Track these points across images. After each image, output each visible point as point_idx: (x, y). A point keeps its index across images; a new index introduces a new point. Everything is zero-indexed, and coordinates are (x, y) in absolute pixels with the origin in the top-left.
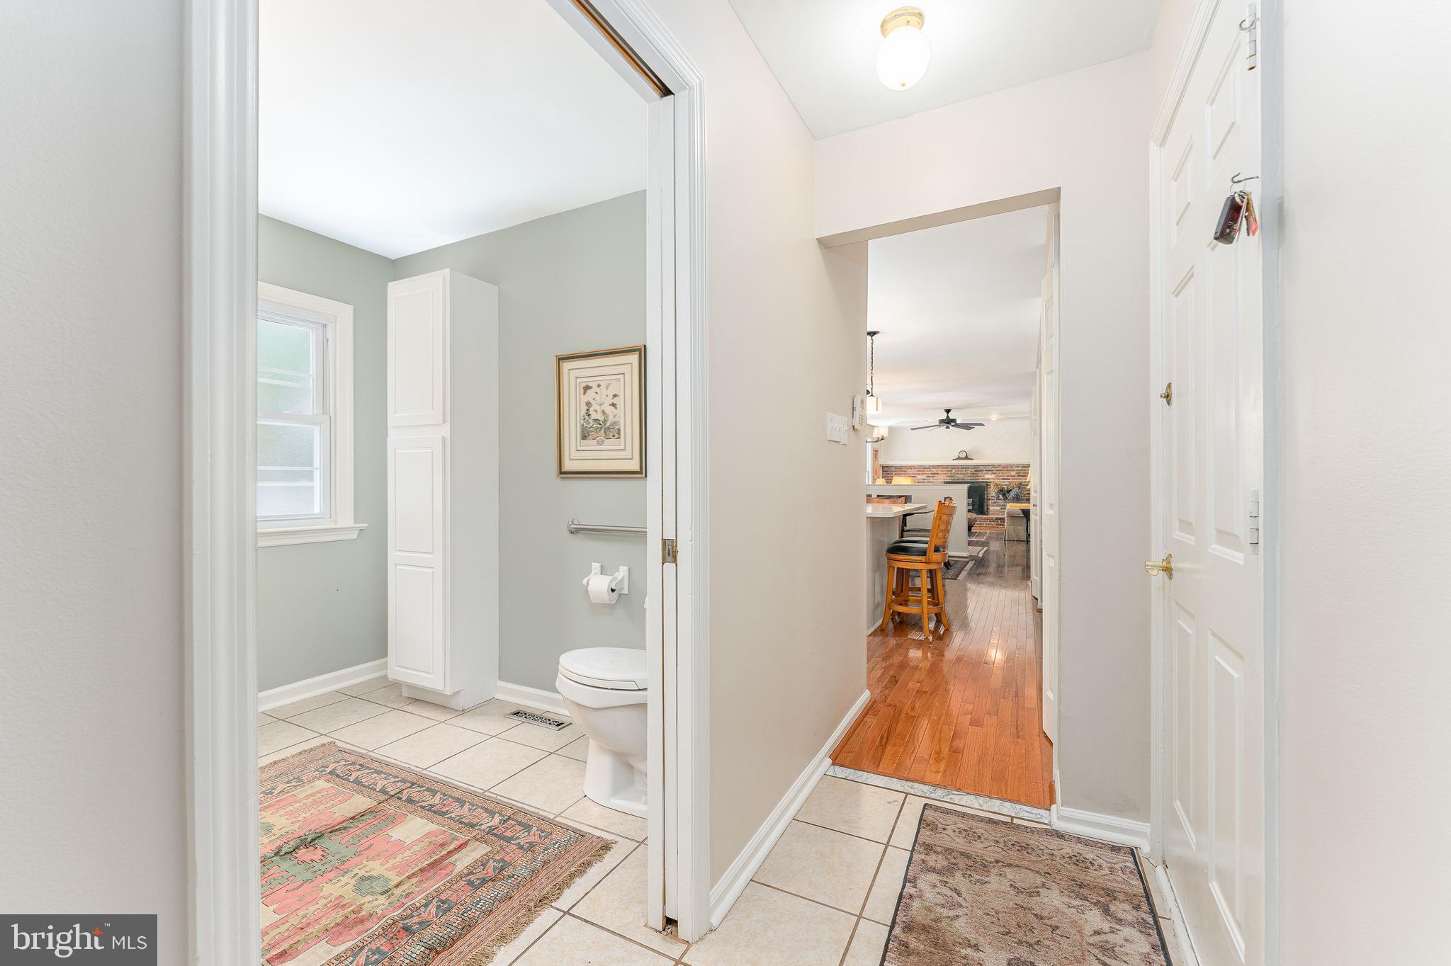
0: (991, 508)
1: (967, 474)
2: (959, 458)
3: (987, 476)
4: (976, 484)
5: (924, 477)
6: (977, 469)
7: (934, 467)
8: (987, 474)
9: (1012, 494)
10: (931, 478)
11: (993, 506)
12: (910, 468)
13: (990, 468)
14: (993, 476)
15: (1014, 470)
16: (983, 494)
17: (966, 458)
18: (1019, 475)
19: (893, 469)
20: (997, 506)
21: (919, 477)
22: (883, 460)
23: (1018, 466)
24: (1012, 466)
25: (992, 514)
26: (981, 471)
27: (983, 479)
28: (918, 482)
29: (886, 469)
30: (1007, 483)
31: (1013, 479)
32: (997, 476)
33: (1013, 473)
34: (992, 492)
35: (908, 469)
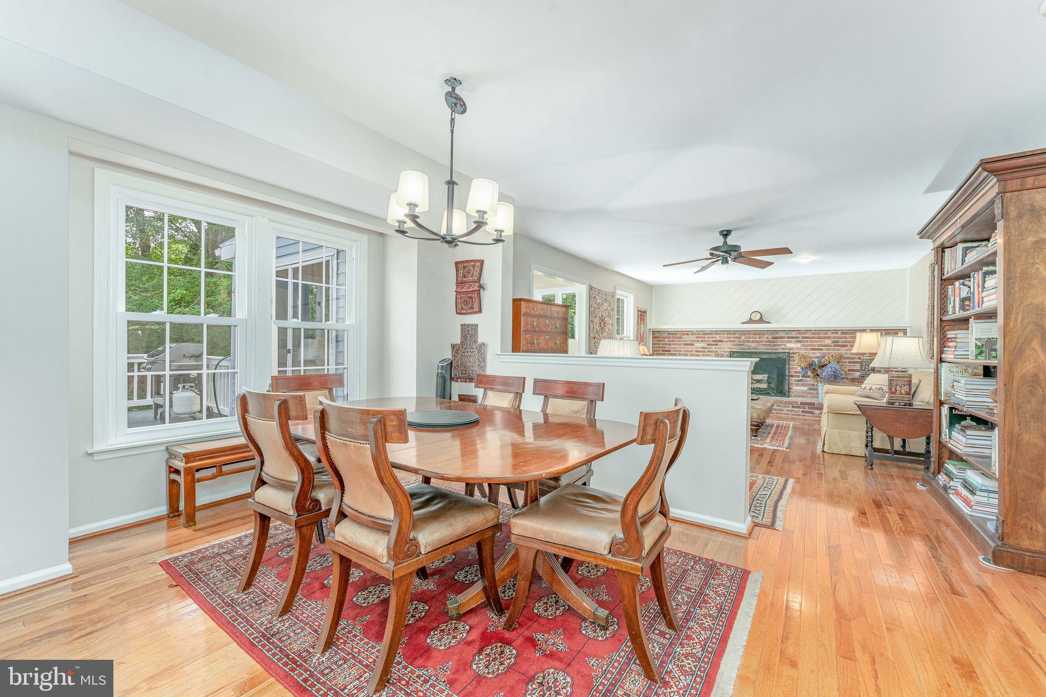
0: (795, 388)
1: (762, 341)
2: (751, 321)
3: (789, 345)
4: (773, 356)
5: (704, 345)
6: (776, 335)
7: (717, 332)
8: (790, 342)
9: (827, 371)
10: (714, 347)
11: (798, 385)
12: (687, 333)
13: (794, 334)
14: (799, 345)
15: (830, 338)
16: (784, 368)
17: (761, 321)
18: (836, 344)
19: (666, 335)
20: (803, 385)
21: (698, 345)
22: (653, 323)
23: (835, 331)
24: (826, 331)
25: (795, 396)
26: (781, 338)
27: (783, 349)
28: (696, 351)
29: (657, 335)
30: (818, 355)
31: (828, 350)
32: (803, 345)
33: (828, 342)
34: (795, 367)
35: (684, 334)
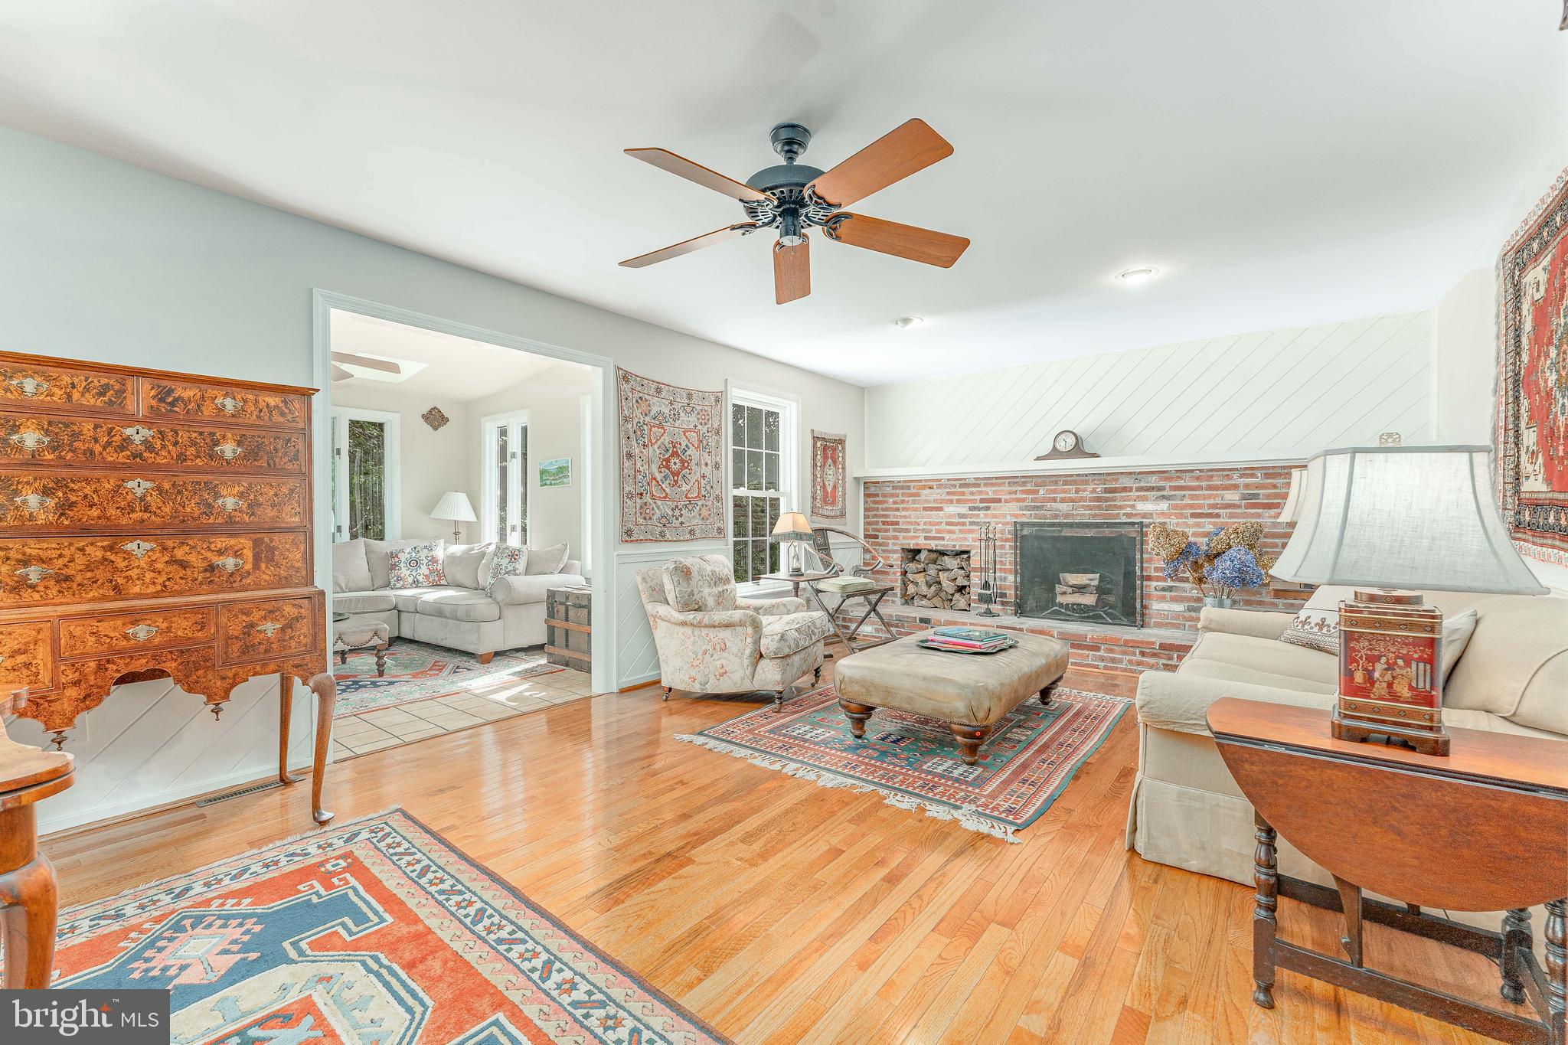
0: (1156, 605)
1: (1082, 499)
2: (1055, 454)
3: (1142, 507)
4: (1107, 532)
5: (963, 509)
6: (1112, 484)
7: (989, 481)
8: (1145, 499)
9: (1223, 565)
10: (982, 513)
11: (1163, 599)
12: (929, 485)
13: (1153, 481)
14: (1164, 506)
15: (1236, 487)
16: (1130, 562)
17: (1078, 450)
18: (1251, 500)
19: (889, 490)
20: (1174, 600)
21: (951, 509)
22: (860, 464)
23: (1249, 472)
24: (1226, 472)
25: (1158, 625)
26: (1125, 489)
27: (1128, 515)
28: (948, 524)
29: (872, 490)
30: (1209, 528)
31: (1231, 516)
32: (1175, 507)
33: (1232, 497)
34: (1154, 558)
35: (923, 487)
